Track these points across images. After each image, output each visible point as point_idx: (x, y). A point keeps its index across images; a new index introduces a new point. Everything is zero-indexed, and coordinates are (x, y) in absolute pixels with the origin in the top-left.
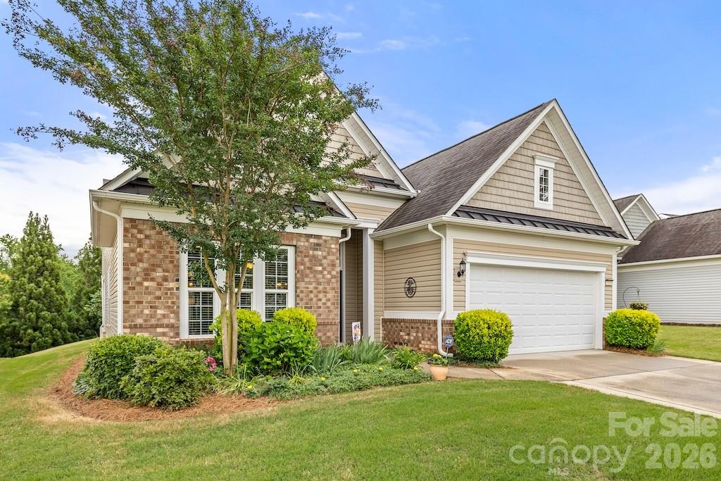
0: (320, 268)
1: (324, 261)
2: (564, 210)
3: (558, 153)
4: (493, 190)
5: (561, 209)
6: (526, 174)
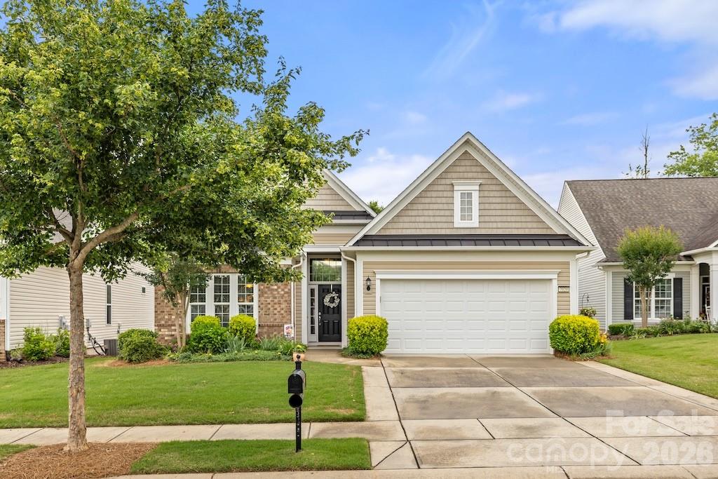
0: (276, 287)
2: (495, 225)
3: (486, 175)
4: (406, 219)
5: (491, 225)
6: (444, 200)
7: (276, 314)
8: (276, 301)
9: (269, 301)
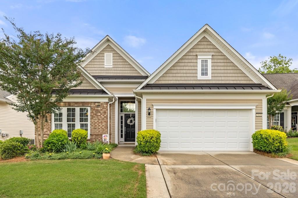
0: (100, 114)
1: (101, 111)
2: (220, 78)
3: (215, 50)
4: (171, 75)
5: (218, 78)
6: (192, 64)
7: (99, 129)
8: (100, 121)
9: (96, 121)
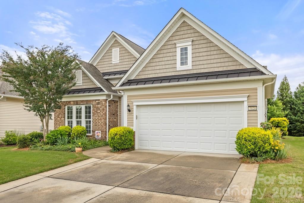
0: (99, 111)
1: (101, 109)
2: (202, 67)
